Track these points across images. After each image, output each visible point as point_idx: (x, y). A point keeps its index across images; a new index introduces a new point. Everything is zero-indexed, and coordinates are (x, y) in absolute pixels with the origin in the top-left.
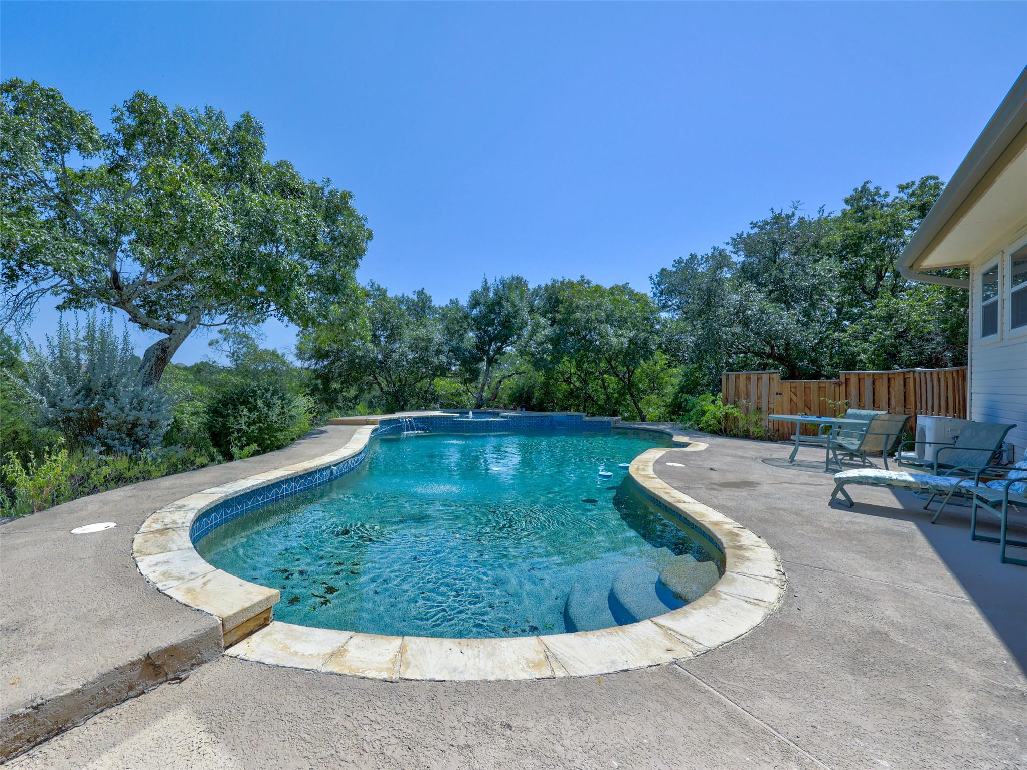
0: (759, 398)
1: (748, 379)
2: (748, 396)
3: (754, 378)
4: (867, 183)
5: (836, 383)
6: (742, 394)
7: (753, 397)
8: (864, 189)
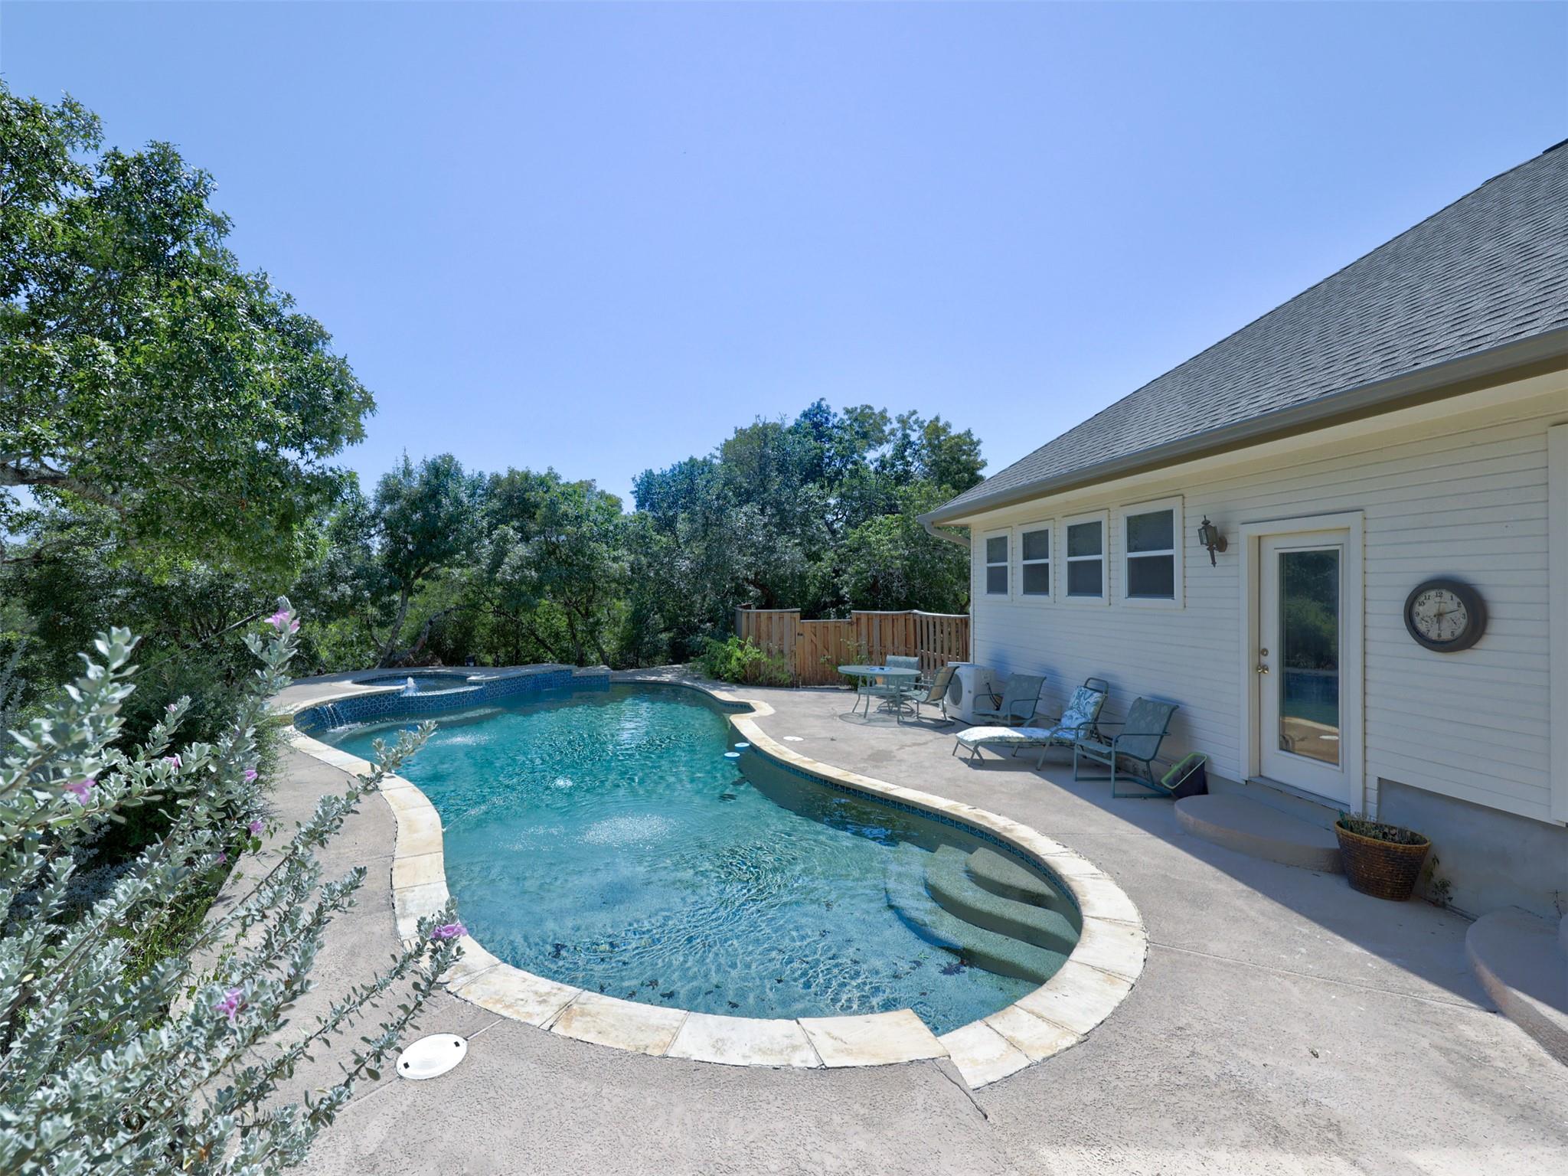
0: (781, 639)
1: (770, 618)
2: (769, 637)
3: (775, 618)
4: (822, 399)
5: (849, 623)
6: (764, 635)
7: (775, 637)
8: (819, 406)
